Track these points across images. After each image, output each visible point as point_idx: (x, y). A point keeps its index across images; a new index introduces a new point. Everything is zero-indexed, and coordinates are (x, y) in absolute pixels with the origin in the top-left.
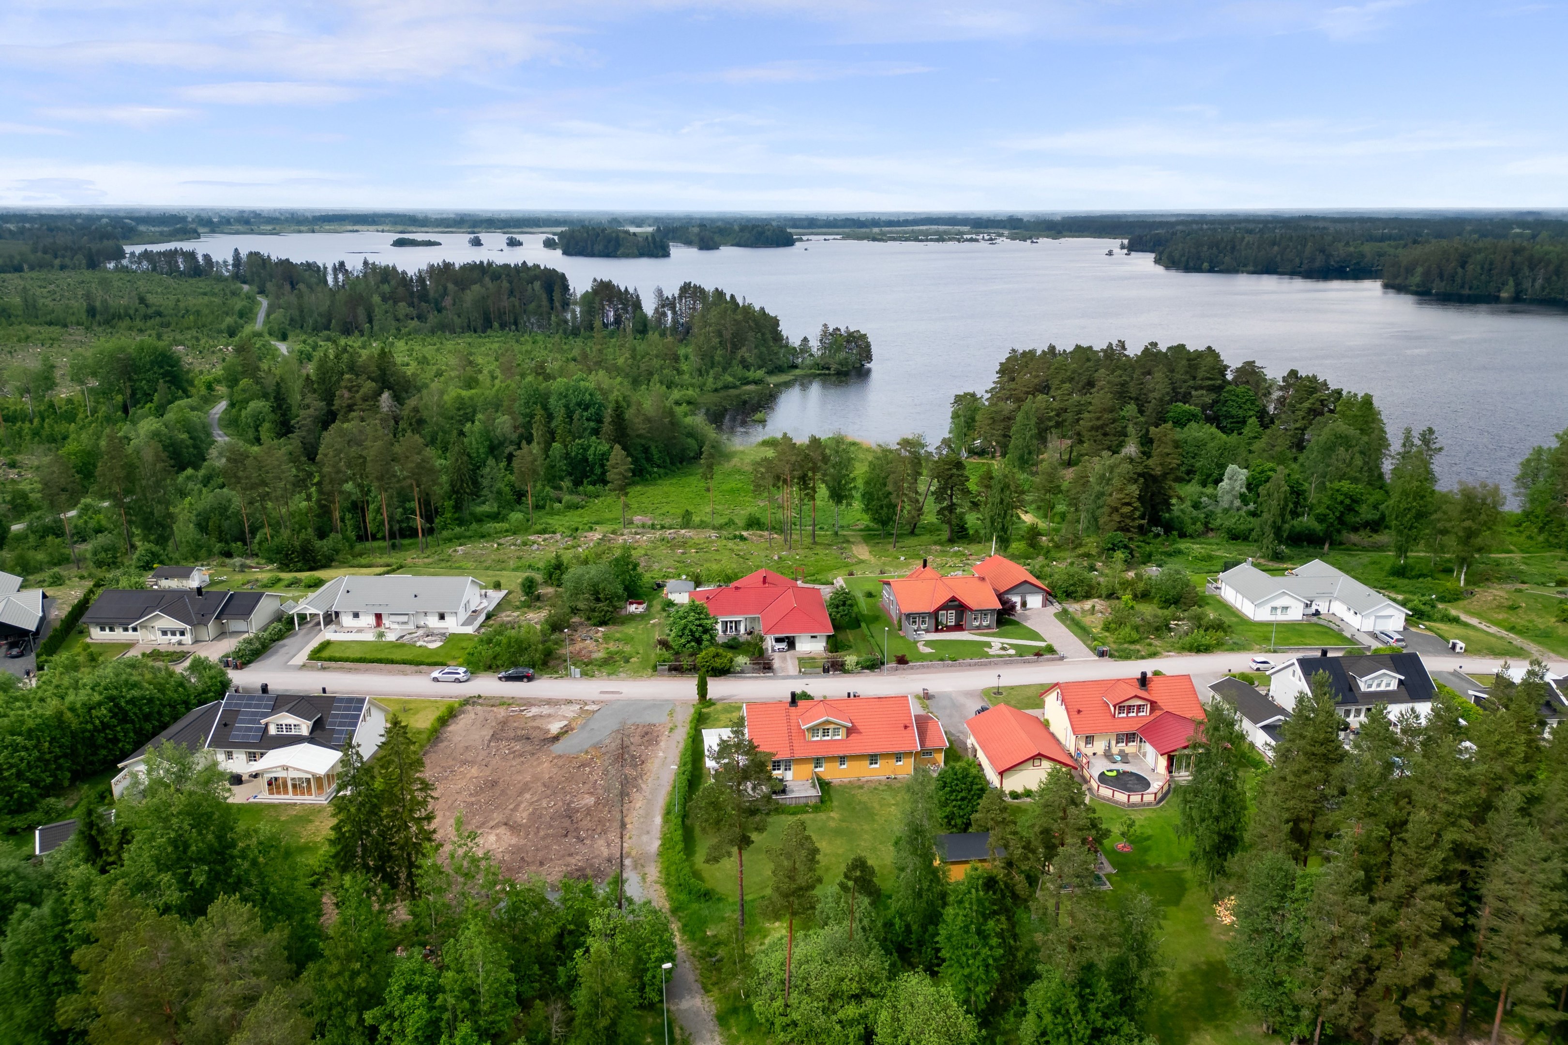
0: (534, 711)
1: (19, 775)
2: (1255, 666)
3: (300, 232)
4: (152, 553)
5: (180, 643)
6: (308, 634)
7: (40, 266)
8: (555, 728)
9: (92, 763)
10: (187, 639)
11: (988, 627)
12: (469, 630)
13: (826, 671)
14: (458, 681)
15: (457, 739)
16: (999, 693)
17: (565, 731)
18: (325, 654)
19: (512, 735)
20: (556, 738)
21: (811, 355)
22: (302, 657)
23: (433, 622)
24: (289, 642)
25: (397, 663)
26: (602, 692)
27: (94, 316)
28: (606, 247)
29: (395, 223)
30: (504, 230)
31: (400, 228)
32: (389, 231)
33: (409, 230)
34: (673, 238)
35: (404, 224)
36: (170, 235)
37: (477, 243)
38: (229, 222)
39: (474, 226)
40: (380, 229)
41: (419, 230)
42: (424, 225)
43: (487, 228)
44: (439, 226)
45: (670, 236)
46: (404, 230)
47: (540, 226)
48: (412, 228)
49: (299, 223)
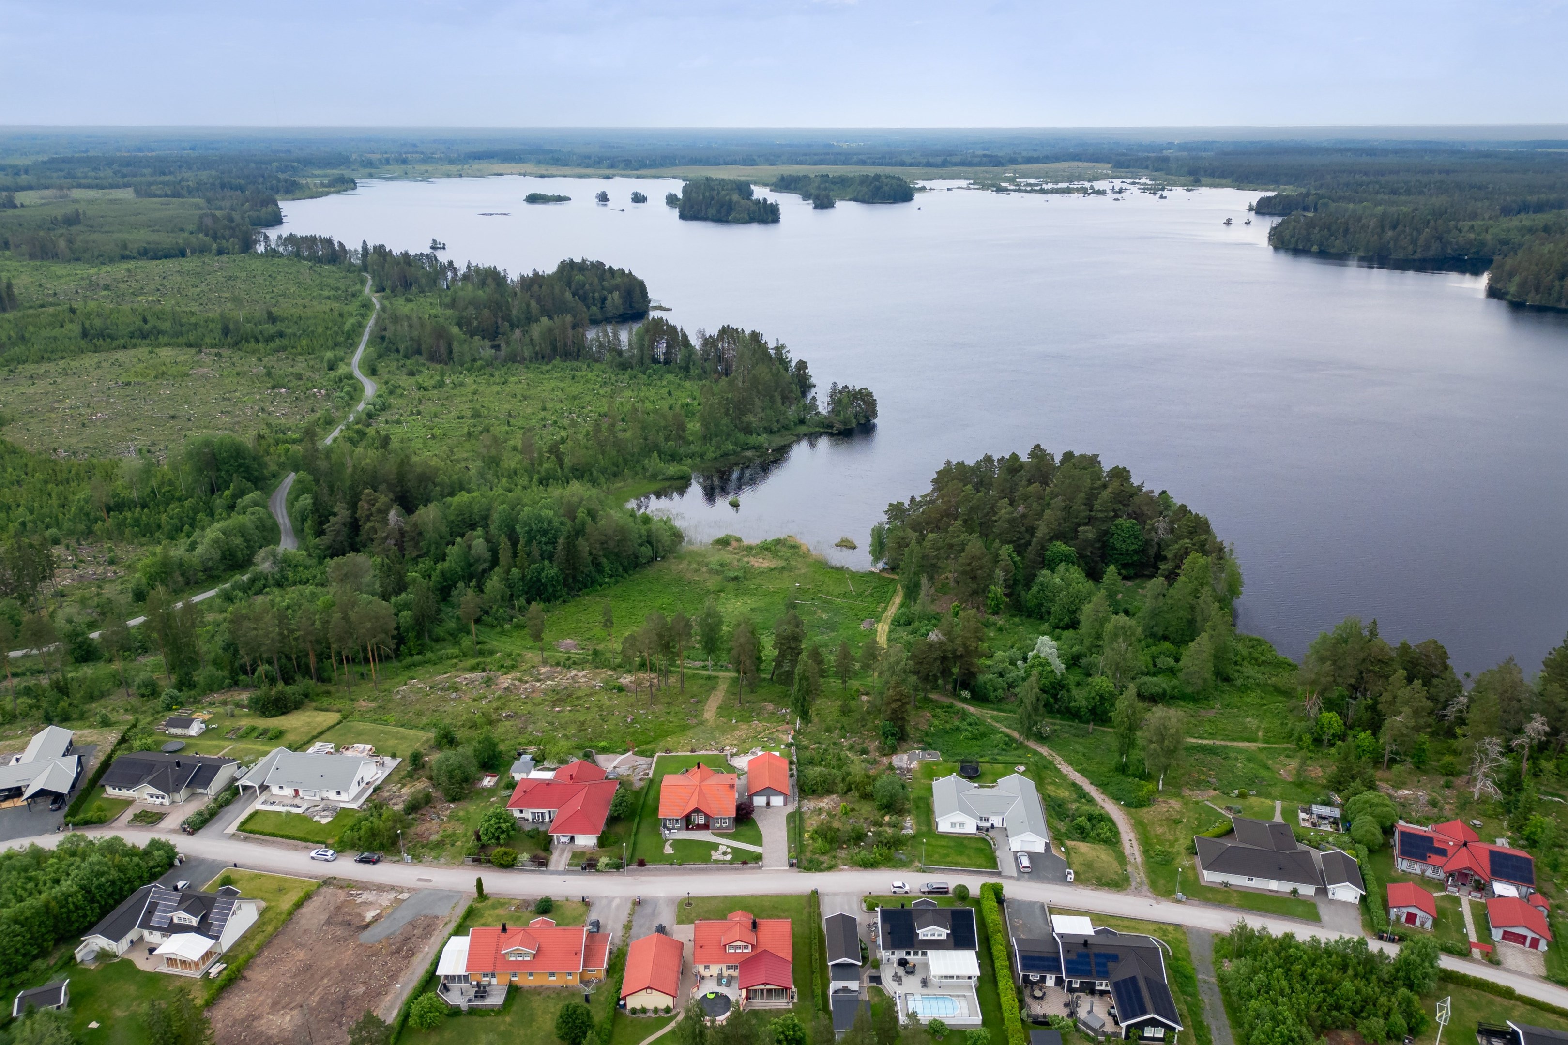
0: (366, 896)
1: (17, 951)
2: (893, 890)
3: (449, 176)
4: (171, 697)
5: (162, 804)
6: (247, 800)
7: (202, 250)
8: (369, 915)
9: (69, 931)
10: (166, 801)
11: (727, 828)
12: (355, 806)
13: (584, 869)
14: (326, 860)
15: (303, 921)
16: (689, 904)
17: (376, 919)
18: (249, 827)
19: (340, 919)
20: (368, 926)
21: (818, 414)
22: (232, 828)
23: (332, 795)
24: (232, 808)
25: (294, 838)
26: (419, 880)
27: (226, 335)
28: (719, 212)
29: (539, 162)
30: (639, 172)
31: (542, 170)
32: (531, 174)
33: (550, 172)
34: (795, 189)
35: (547, 163)
36: (329, 185)
37: (603, 198)
38: (388, 162)
39: (612, 166)
40: (523, 171)
41: (558, 173)
42: (566, 165)
43: (624, 169)
44: (579, 165)
45: (793, 186)
46: (545, 172)
47: (676, 165)
48: (553, 170)
49: (451, 162)
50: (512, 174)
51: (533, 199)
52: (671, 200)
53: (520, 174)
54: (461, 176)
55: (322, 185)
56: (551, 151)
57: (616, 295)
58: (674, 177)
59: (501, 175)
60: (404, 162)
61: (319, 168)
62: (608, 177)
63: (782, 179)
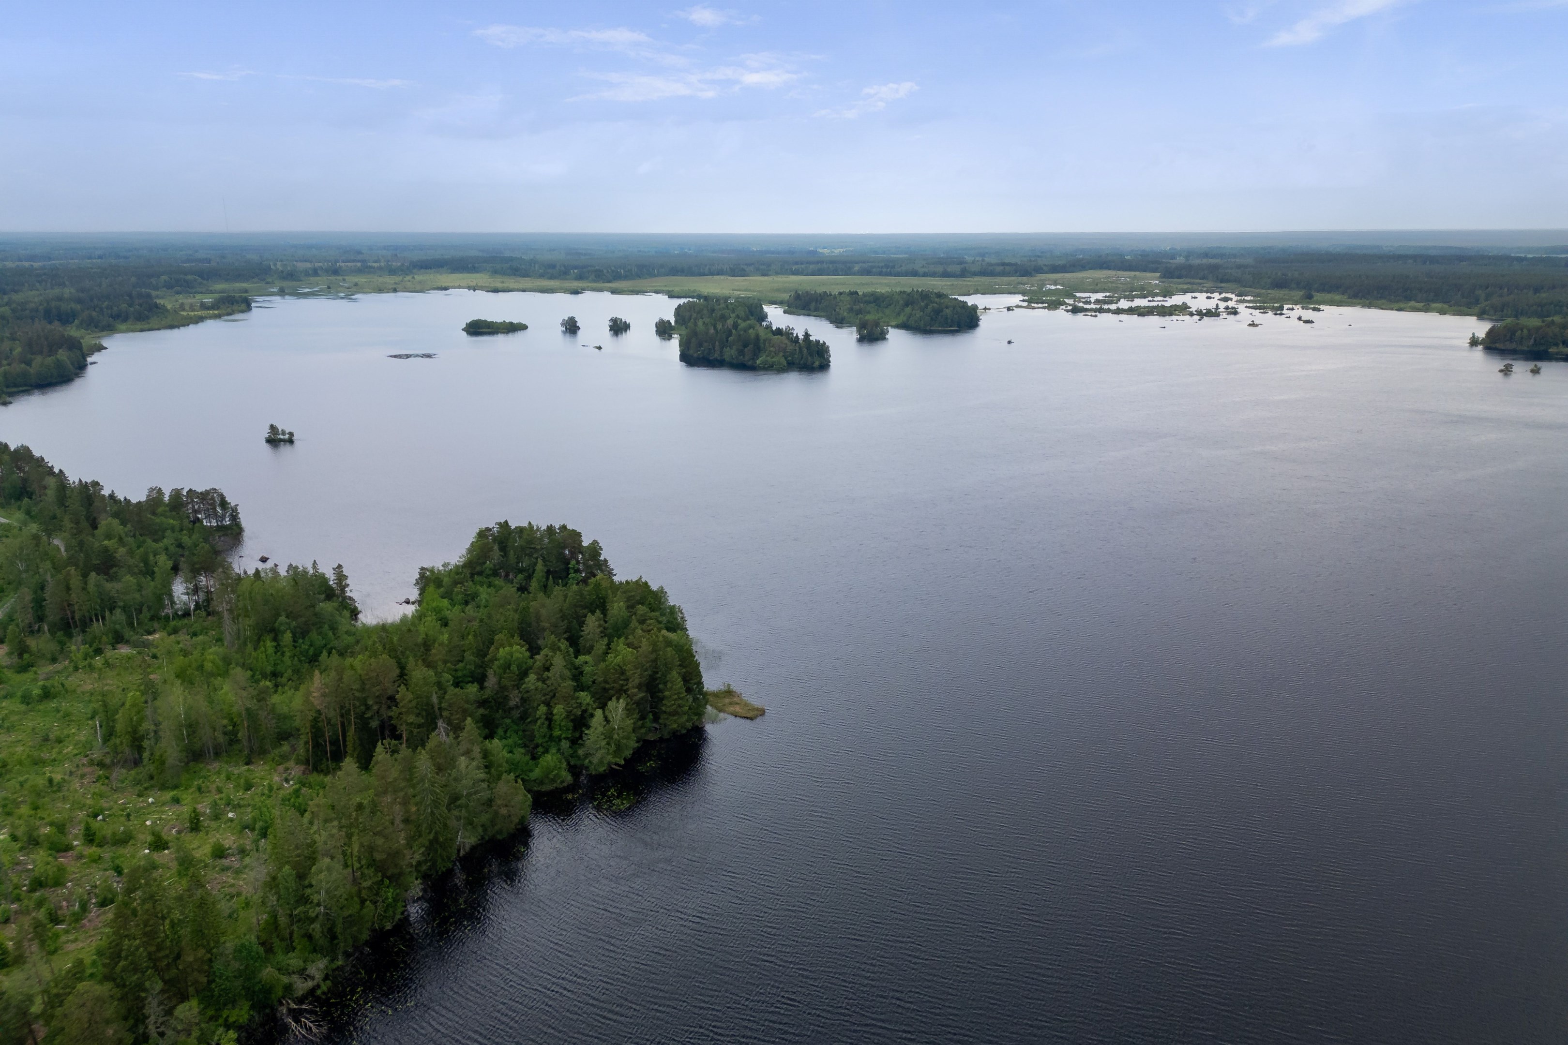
28: (741, 352)
29: (495, 272)
30: (613, 285)
31: (497, 283)
32: (481, 288)
33: (505, 285)
34: (816, 310)
35: (502, 272)
36: (213, 307)
37: (571, 327)
38: (315, 272)
39: (580, 278)
40: (473, 284)
41: (516, 286)
42: (526, 275)
43: (594, 281)
44: (542, 276)
45: (813, 305)
46: (499, 285)
47: (655, 276)
48: (510, 282)
49: (392, 272)
50: (459, 287)
51: (477, 329)
52: (664, 330)
53: (469, 288)
54: (395, 290)
55: (204, 307)
56: (511, 259)
57: (618, 708)
58: (657, 292)
59: (446, 289)
60: (336, 272)
61: (227, 280)
62: (576, 292)
63: (798, 297)
